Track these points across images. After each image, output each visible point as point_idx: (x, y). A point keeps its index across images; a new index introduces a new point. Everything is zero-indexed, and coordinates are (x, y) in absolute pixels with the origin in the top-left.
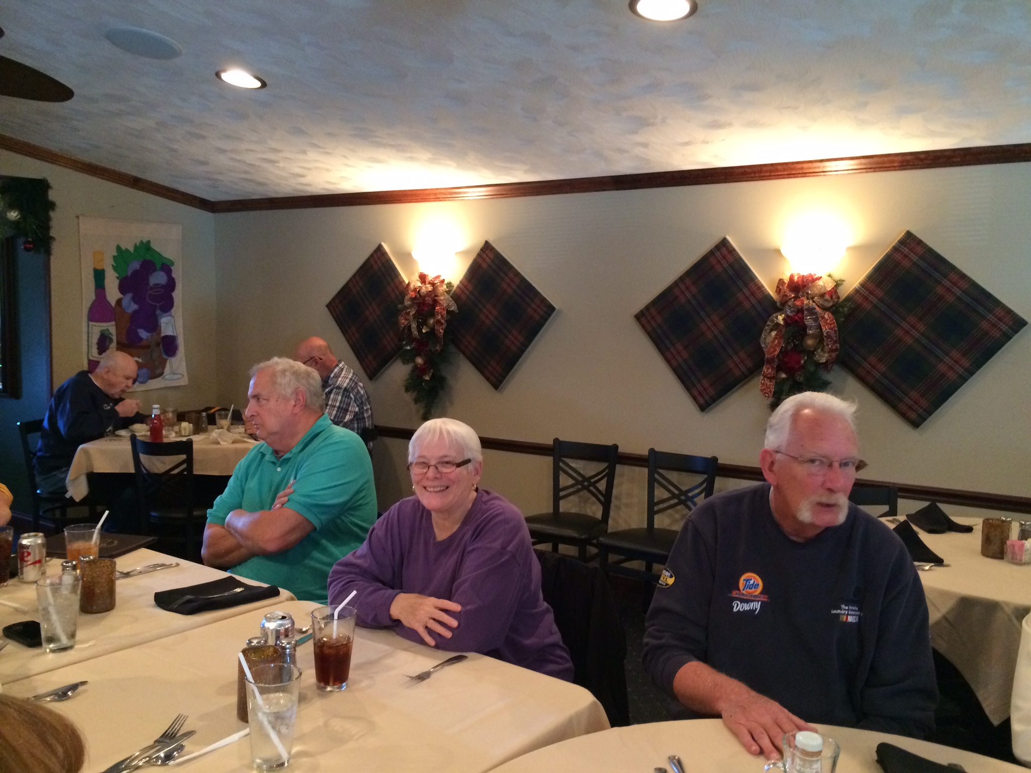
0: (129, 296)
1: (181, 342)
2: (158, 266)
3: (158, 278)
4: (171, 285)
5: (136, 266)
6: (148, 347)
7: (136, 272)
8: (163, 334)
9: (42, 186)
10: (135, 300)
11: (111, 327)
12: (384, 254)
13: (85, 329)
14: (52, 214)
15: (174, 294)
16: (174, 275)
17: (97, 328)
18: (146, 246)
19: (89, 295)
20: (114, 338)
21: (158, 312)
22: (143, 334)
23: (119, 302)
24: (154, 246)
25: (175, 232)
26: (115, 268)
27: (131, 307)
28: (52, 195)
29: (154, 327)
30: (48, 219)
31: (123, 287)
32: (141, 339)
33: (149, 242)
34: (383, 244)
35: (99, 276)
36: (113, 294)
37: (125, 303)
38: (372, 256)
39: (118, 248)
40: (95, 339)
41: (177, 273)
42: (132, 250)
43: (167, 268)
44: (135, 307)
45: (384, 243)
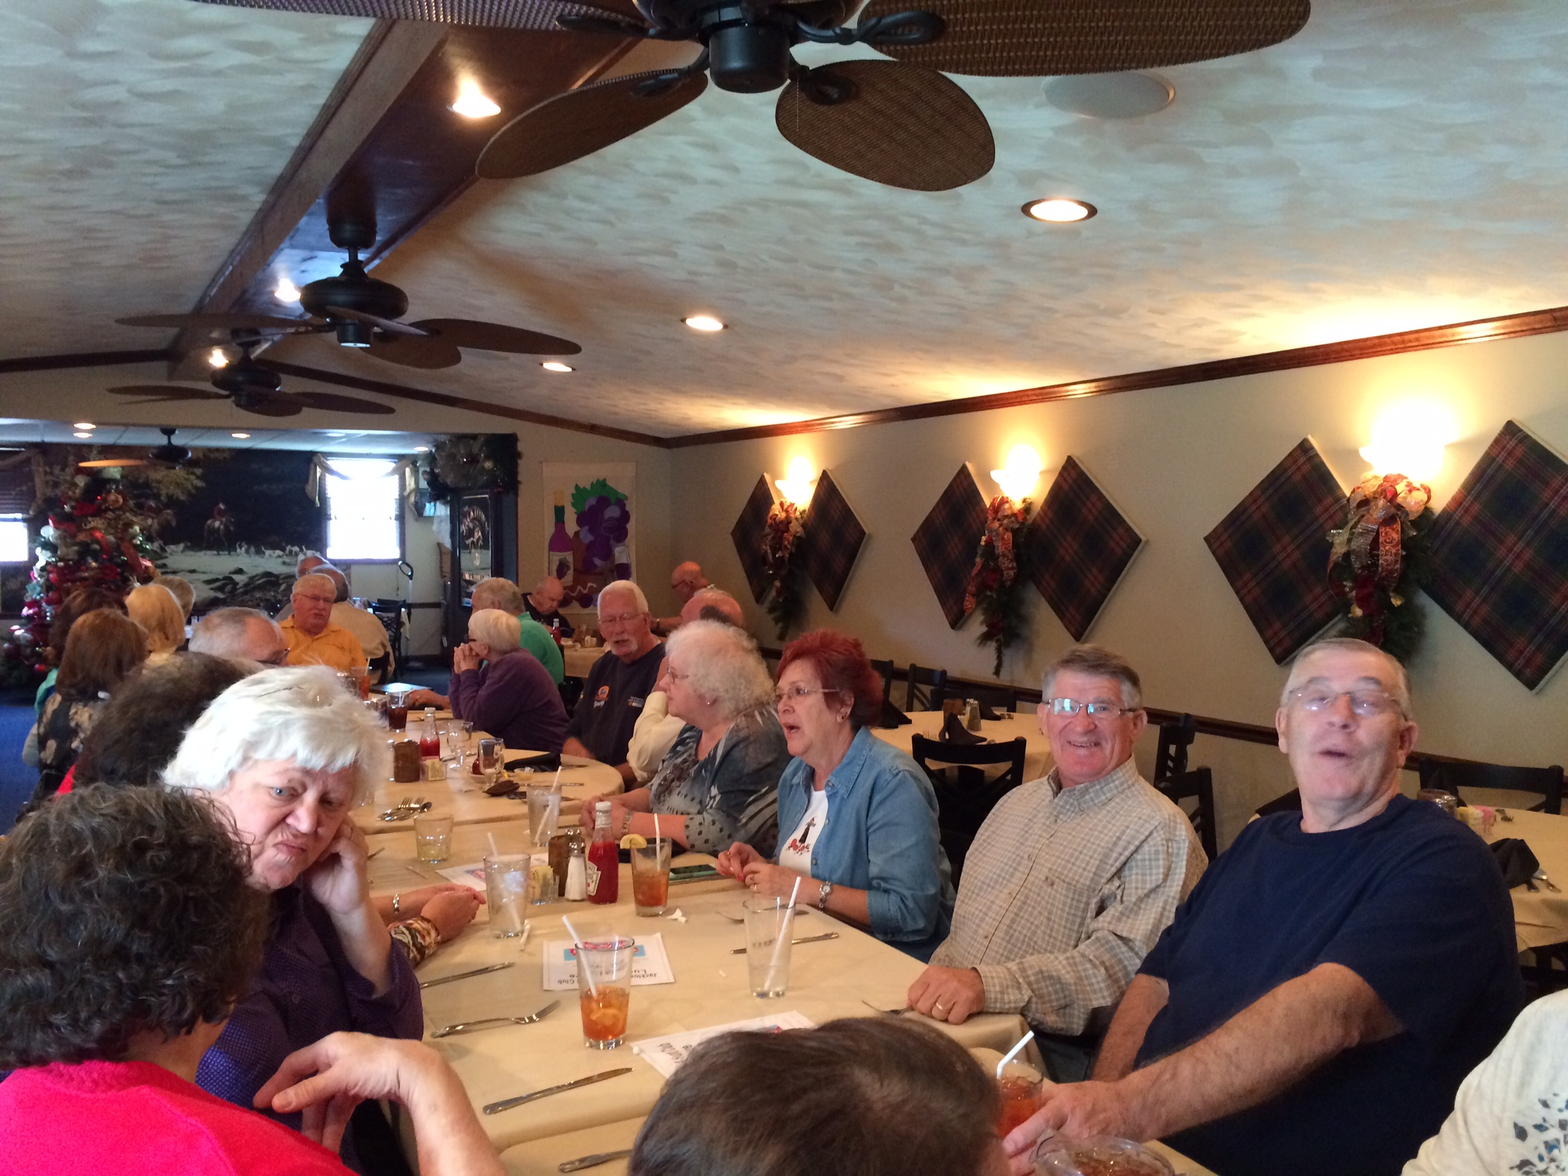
0: (586, 528)
1: (633, 569)
2: (613, 501)
3: (612, 512)
4: (625, 517)
5: (592, 501)
6: (602, 574)
7: (591, 508)
8: (617, 562)
9: (510, 440)
10: (591, 531)
11: (569, 556)
13: (546, 559)
14: (519, 461)
15: (628, 526)
16: (628, 508)
17: (557, 557)
18: (602, 484)
19: (550, 529)
20: (572, 566)
21: (612, 542)
22: (598, 562)
23: (577, 534)
24: (610, 483)
25: (630, 469)
26: (573, 505)
27: (587, 538)
28: (521, 447)
29: (608, 555)
30: (517, 464)
31: (581, 520)
32: (596, 566)
33: (605, 480)
35: (559, 512)
36: (571, 527)
37: (582, 536)
39: (577, 487)
41: (630, 507)
42: (588, 487)
43: (621, 503)
44: (590, 538)
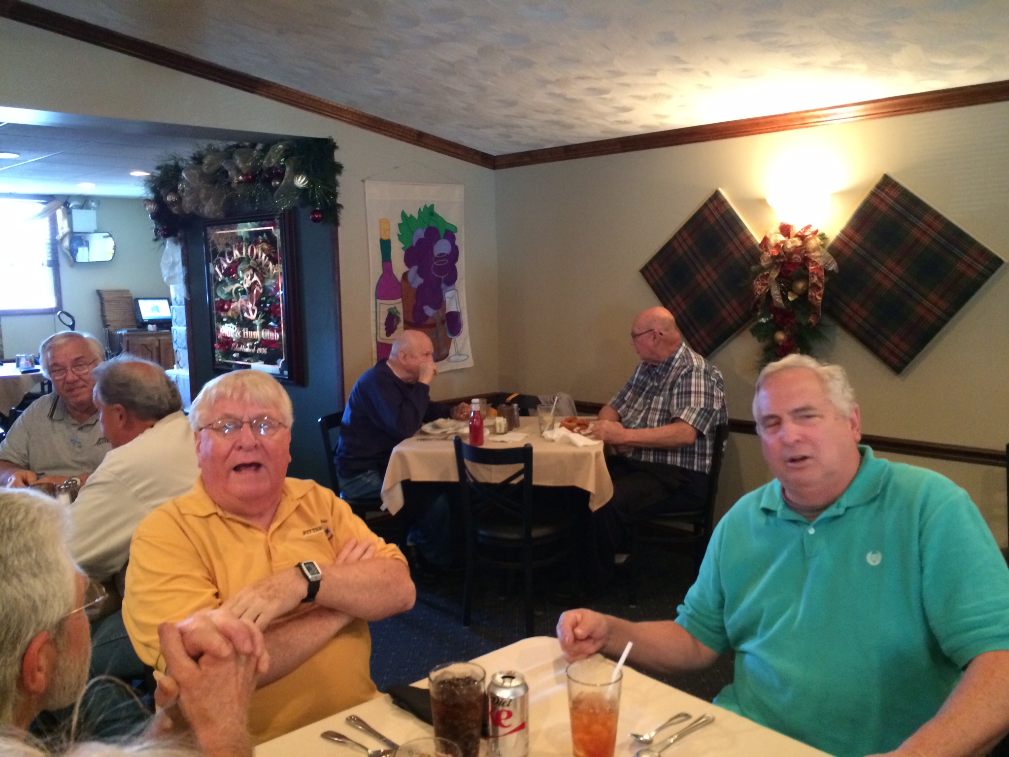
0: (415, 268)
1: (465, 319)
2: (442, 233)
3: (442, 247)
4: (454, 254)
5: (420, 234)
6: (433, 326)
7: (420, 241)
8: (447, 311)
9: (326, 147)
10: (420, 273)
11: (398, 305)
12: (723, 202)
13: (373, 309)
14: (338, 177)
15: (458, 265)
16: (457, 243)
17: (385, 306)
18: (429, 211)
19: (376, 270)
20: (401, 317)
21: (443, 286)
22: (429, 311)
23: (405, 275)
24: (437, 210)
25: (458, 194)
26: (400, 238)
27: (417, 281)
28: (339, 157)
29: (439, 303)
30: (335, 184)
31: (410, 258)
32: (427, 317)
33: (432, 206)
34: (721, 190)
35: (385, 246)
36: (399, 267)
37: (410, 277)
38: (705, 205)
39: (403, 214)
40: (383, 320)
41: (460, 241)
42: (416, 216)
43: (450, 235)
44: (420, 281)
45: (722, 188)
